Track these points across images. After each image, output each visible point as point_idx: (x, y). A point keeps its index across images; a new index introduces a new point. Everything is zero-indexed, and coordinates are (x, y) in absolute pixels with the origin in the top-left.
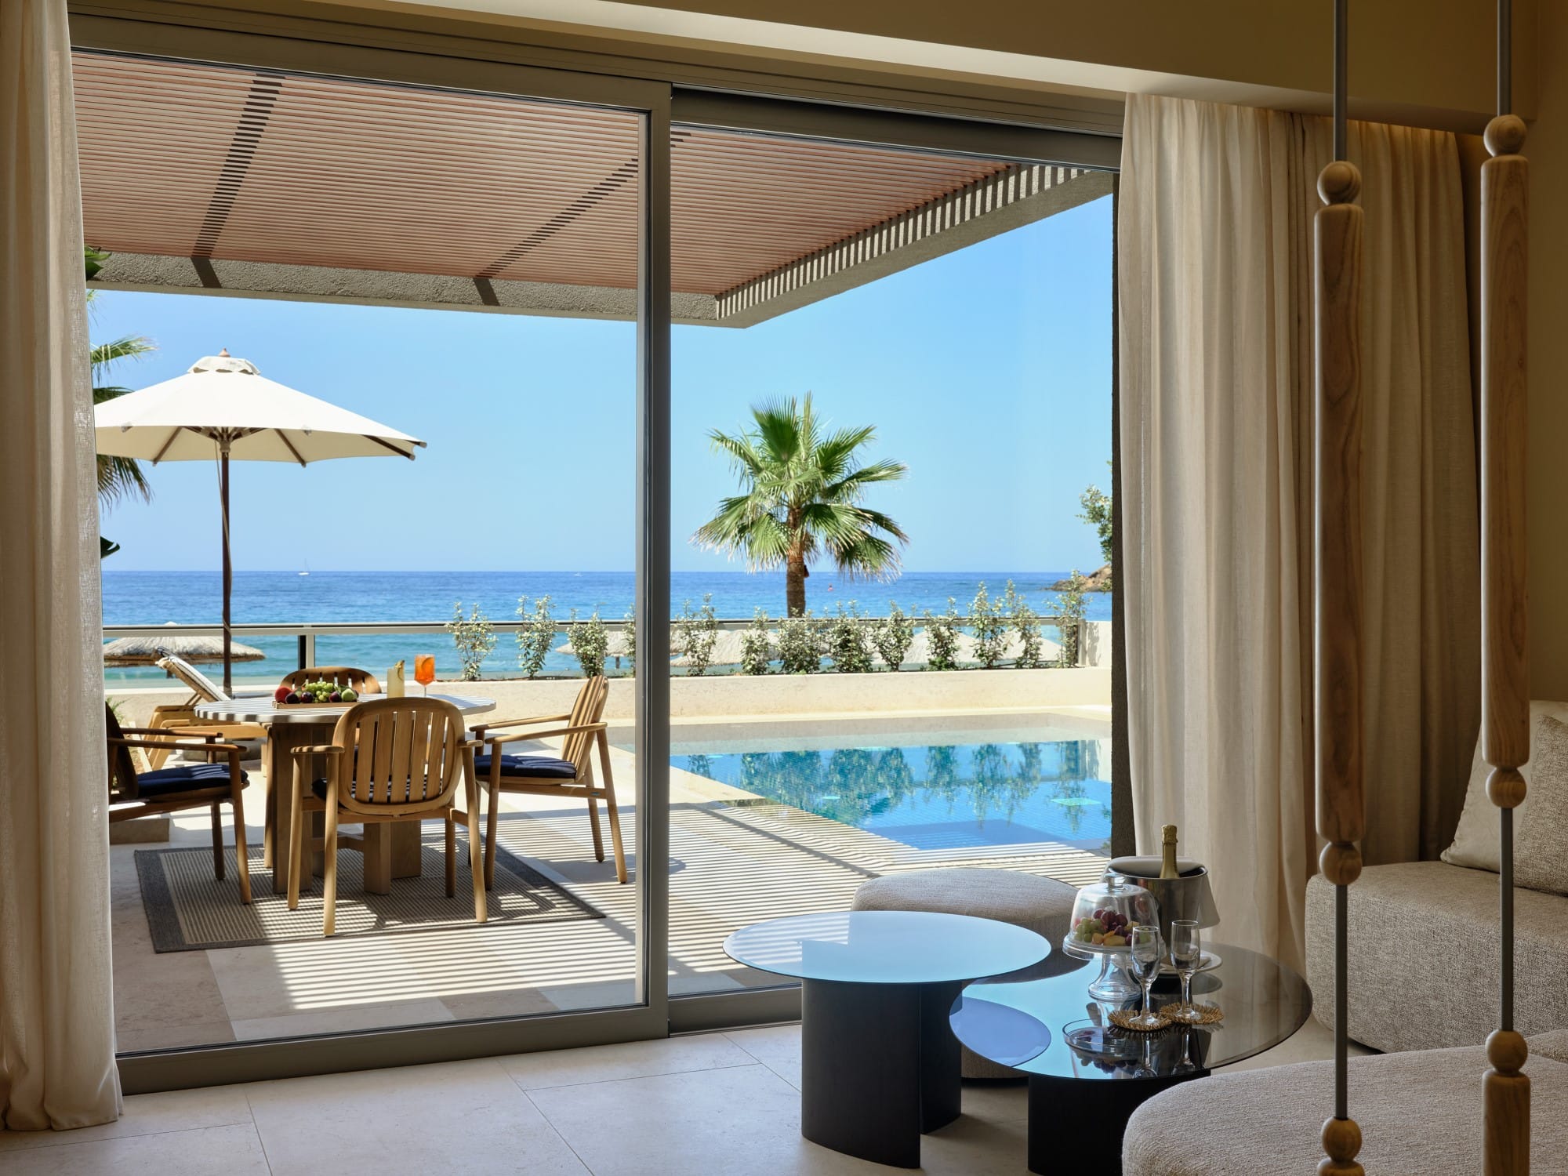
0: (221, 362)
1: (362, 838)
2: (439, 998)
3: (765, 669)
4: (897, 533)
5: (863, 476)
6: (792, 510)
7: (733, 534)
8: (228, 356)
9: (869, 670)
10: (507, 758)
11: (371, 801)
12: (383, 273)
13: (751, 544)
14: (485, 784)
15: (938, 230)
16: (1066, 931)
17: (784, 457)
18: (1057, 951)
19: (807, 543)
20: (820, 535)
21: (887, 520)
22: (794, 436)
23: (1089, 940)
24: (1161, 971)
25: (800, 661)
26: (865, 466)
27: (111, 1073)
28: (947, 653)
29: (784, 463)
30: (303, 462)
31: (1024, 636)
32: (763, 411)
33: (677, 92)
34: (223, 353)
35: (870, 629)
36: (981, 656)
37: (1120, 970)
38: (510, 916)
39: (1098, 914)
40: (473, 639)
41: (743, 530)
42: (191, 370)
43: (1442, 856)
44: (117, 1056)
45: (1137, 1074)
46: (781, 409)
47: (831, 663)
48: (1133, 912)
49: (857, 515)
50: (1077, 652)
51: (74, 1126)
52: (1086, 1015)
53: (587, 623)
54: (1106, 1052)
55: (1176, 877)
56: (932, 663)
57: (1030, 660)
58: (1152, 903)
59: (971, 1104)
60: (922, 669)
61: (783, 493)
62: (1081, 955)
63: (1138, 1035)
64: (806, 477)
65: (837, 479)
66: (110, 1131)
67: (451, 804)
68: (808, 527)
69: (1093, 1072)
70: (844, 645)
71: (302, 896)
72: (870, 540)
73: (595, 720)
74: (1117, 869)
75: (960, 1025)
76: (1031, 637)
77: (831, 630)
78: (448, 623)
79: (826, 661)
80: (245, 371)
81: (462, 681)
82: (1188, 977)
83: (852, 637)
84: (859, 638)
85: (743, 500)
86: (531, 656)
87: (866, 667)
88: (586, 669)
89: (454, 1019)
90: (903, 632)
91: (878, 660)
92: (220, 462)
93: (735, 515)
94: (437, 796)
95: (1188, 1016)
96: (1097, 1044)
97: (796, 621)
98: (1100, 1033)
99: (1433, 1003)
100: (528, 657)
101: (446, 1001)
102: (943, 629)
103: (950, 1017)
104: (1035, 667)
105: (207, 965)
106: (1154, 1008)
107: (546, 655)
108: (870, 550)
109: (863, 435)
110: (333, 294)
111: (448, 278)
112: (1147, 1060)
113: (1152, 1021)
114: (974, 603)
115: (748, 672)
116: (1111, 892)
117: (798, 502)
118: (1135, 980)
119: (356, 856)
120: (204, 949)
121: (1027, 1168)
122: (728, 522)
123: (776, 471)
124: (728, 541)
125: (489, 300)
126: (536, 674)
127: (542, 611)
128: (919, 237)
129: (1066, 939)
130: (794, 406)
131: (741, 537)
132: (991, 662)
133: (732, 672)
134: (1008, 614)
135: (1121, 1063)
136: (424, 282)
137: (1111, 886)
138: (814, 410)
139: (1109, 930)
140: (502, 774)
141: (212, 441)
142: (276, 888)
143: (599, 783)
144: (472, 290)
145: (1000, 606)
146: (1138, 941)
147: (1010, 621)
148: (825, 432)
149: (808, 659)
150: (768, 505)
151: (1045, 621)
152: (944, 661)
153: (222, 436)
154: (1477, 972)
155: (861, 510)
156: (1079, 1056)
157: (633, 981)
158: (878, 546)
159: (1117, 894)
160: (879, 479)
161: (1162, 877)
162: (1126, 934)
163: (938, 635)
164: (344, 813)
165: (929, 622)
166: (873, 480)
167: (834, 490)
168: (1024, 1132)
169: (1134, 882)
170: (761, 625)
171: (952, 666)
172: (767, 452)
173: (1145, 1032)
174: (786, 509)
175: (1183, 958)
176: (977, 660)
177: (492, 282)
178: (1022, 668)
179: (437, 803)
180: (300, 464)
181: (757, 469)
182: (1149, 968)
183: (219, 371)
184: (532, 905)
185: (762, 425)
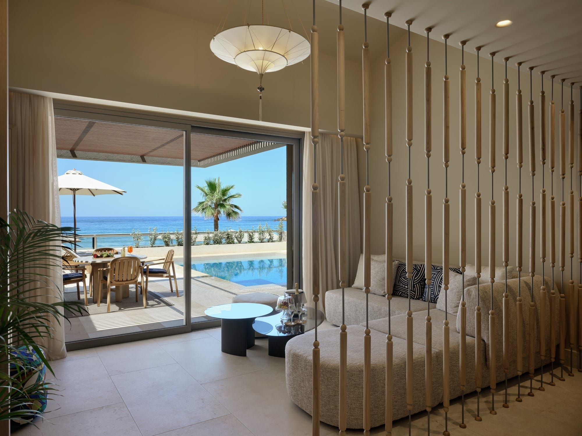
0: (74, 172)
1: (115, 289)
2: (137, 326)
3: (209, 244)
4: (240, 210)
5: (232, 197)
6: (215, 205)
7: (201, 211)
8: (75, 170)
9: (234, 243)
10: (150, 269)
11: (118, 281)
12: (118, 155)
13: (205, 213)
14: (145, 275)
15: (249, 151)
16: (276, 306)
17: (213, 192)
18: (274, 310)
19: (219, 212)
20: (222, 210)
21: (238, 207)
22: (216, 187)
23: (280, 308)
24: (295, 313)
25: (217, 242)
26: (232, 194)
27: (64, 347)
28: (252, 239)
29: (213, 193)
30: (94, 195)
31: (269, 235)
32: (208, 181)
33: (192, 127)
34: (74, 169)
35: (234, 234)
36: (260, 239)
37: (287, 313)
38: (152, 306)
39: (282, 302)
40: (137, 238)
41: (203, 209)
42: (66, 173)
43: (352, 286)
44: (65, 343)
45: (290, 334)
46: (212, 180)
47: (225, 242)
48: (290, 301)
49: (231, 206)
50: (281, 238)
51: (56, 359)
52: (280, 323)
53: (166, 233)
54: (284, 330)
55: (298, 294)
56: (249, 241)
57: (271, 240)
58: (293, 299)
59: (257, 343)
60: (246, 243)
61: (213, 201)
62: (279, 311)
63: (290, 326)
64: (218, 197)
65: (226, 197)
66: (64, 360)
67: (137, 281)
68: (219, 209)
69: (282, 334)
70: (228, 238)
71: (101, 303)
72: (234, 212)
73: (171, 260)
74: (287, 293)
75: (254, 326)
76: (271, 235)
77: (225, 234)
78: (131, 234)
79: (223, 241)
80: (80, 174)
81: (135, 248)
82: (300, 314)
83: (230, 236)
84: (232, 236)
85: (203, 202)
86: (152, 242)
87: (233, 243)
88: (166, 244)
89: (141, 331)
90: (242, 234)
91: (236, 241)
92: (73, 195)
93: (201, 206)
94: (134, 279)
95: (300, 322)
96: (283, 329)
97: (216, 232)
98: (283, 326)
99: (349, 316)
100: (151, 242)
101: (139, 326)
102: (251, 234)
103: (253, 325)
104: (272, 242)
105: (79, 321)
106: (294, 321)
107: (156, 241)
108: (233, 214)
109: (232, 187)
110: (106, 159)
111: (134, 156)
112: (292, 331)
113: (293, 324)
114: (258, 228)
115: (205, 244)
116: (285, 298)
117: (216, 203)
118: (290, 316)
119: (114, 293)
120: (78, 317)
121: (268, 355)
122: (199, 207)
123: (211, 195)
124: (200, 212)
125: (144, 161)
126: (153, 246)
127: (155, 231)
128: (245, 152)
129: (276, 308)
130: (215, 180)
131: (203, 211)
132: (262, 241)
133: (201, 245)
134: (266, 230)
135: (287, 332)
136: (128, 157)
137: (285, 296)
138: (220, 181)
139: (285, 305)
140: (149, 273)
141: (71, 191)
142: (94, 301)
143: (172, 274)
144: (140, 159)
145: (264, 228)
146: (290, 308)
147: (266, 231)
148: (223, 186)
149: (219, 241)
150: (209, 203)
151: (274, 231)
152: (251, 241)
153: (74, 190)
154: (357, 310)
155: (232, 205)
156: (279, 331)
157: (183, 319)
158: (236, 213)
159: (286, 298)
160: (236, 197)
161: (295, 294)
162: (288, 306)
163: (250, 235)
164: (112, 284)
165: (247, 232)
166: (234, 198)
167: (225, 200)
168: (268, 348)
169: (290, 295)
170: (208, 233)
171: (253, 242)
172: (209, 191)
173: (291, 326)
174: (214, 204)
175: (299, 310)
176: (259, 240)
177: (145, 157)
178: (269, 242)
179: (134, 280)
180: (93, 196)
181: (207, 195)
182: (292, 313)
183: (73, 174)
184: (156, 303)
185: (208, 185)
